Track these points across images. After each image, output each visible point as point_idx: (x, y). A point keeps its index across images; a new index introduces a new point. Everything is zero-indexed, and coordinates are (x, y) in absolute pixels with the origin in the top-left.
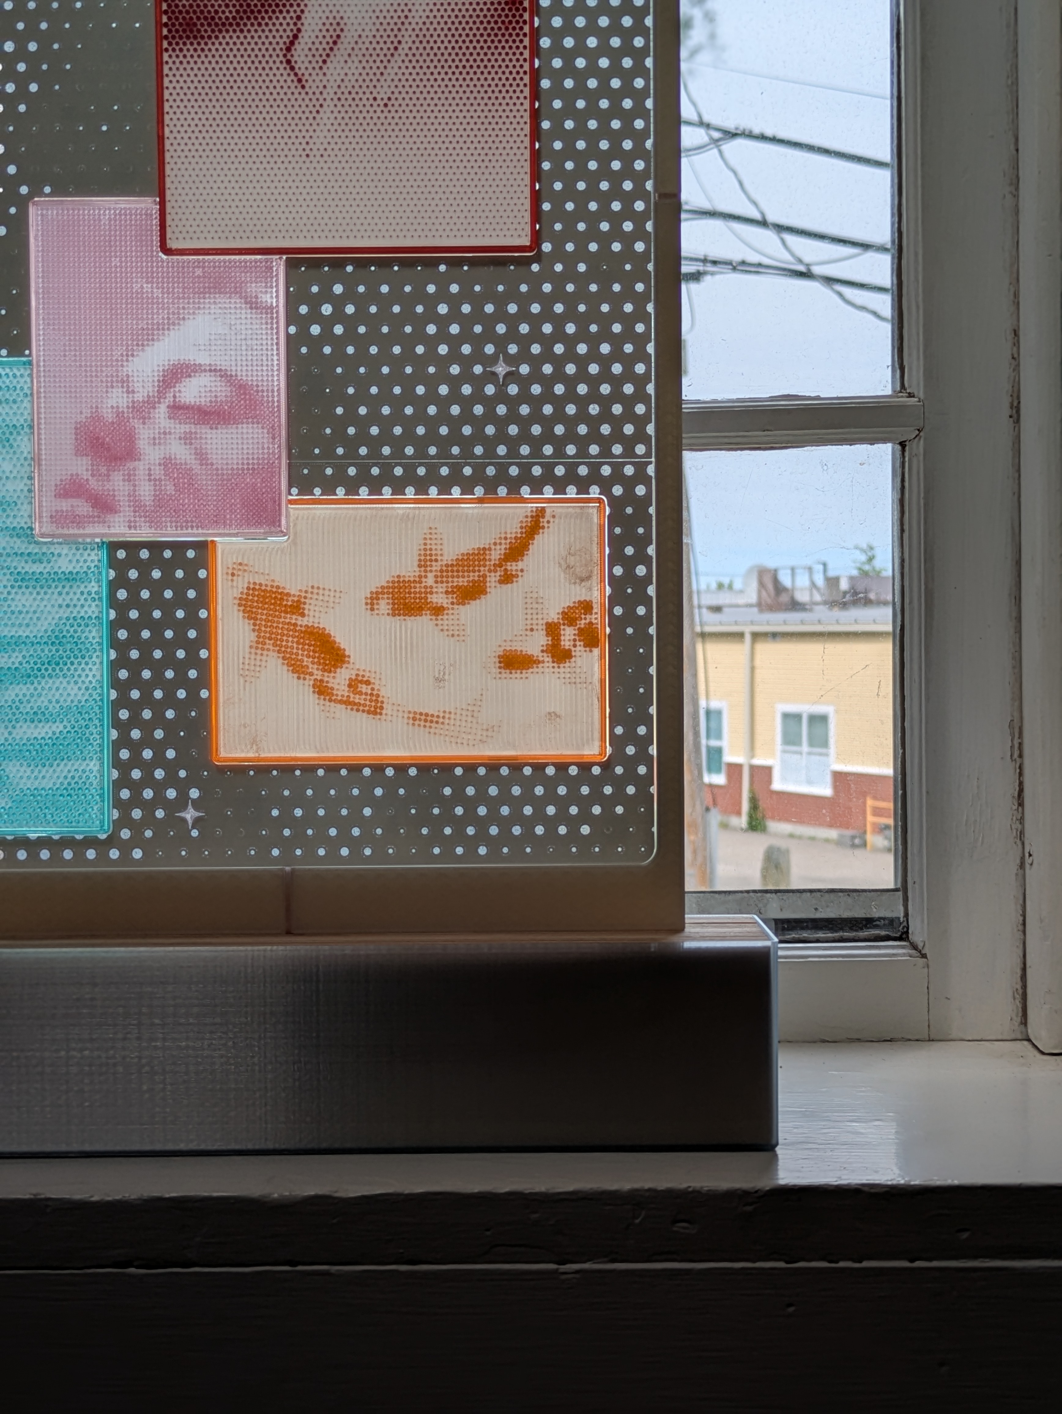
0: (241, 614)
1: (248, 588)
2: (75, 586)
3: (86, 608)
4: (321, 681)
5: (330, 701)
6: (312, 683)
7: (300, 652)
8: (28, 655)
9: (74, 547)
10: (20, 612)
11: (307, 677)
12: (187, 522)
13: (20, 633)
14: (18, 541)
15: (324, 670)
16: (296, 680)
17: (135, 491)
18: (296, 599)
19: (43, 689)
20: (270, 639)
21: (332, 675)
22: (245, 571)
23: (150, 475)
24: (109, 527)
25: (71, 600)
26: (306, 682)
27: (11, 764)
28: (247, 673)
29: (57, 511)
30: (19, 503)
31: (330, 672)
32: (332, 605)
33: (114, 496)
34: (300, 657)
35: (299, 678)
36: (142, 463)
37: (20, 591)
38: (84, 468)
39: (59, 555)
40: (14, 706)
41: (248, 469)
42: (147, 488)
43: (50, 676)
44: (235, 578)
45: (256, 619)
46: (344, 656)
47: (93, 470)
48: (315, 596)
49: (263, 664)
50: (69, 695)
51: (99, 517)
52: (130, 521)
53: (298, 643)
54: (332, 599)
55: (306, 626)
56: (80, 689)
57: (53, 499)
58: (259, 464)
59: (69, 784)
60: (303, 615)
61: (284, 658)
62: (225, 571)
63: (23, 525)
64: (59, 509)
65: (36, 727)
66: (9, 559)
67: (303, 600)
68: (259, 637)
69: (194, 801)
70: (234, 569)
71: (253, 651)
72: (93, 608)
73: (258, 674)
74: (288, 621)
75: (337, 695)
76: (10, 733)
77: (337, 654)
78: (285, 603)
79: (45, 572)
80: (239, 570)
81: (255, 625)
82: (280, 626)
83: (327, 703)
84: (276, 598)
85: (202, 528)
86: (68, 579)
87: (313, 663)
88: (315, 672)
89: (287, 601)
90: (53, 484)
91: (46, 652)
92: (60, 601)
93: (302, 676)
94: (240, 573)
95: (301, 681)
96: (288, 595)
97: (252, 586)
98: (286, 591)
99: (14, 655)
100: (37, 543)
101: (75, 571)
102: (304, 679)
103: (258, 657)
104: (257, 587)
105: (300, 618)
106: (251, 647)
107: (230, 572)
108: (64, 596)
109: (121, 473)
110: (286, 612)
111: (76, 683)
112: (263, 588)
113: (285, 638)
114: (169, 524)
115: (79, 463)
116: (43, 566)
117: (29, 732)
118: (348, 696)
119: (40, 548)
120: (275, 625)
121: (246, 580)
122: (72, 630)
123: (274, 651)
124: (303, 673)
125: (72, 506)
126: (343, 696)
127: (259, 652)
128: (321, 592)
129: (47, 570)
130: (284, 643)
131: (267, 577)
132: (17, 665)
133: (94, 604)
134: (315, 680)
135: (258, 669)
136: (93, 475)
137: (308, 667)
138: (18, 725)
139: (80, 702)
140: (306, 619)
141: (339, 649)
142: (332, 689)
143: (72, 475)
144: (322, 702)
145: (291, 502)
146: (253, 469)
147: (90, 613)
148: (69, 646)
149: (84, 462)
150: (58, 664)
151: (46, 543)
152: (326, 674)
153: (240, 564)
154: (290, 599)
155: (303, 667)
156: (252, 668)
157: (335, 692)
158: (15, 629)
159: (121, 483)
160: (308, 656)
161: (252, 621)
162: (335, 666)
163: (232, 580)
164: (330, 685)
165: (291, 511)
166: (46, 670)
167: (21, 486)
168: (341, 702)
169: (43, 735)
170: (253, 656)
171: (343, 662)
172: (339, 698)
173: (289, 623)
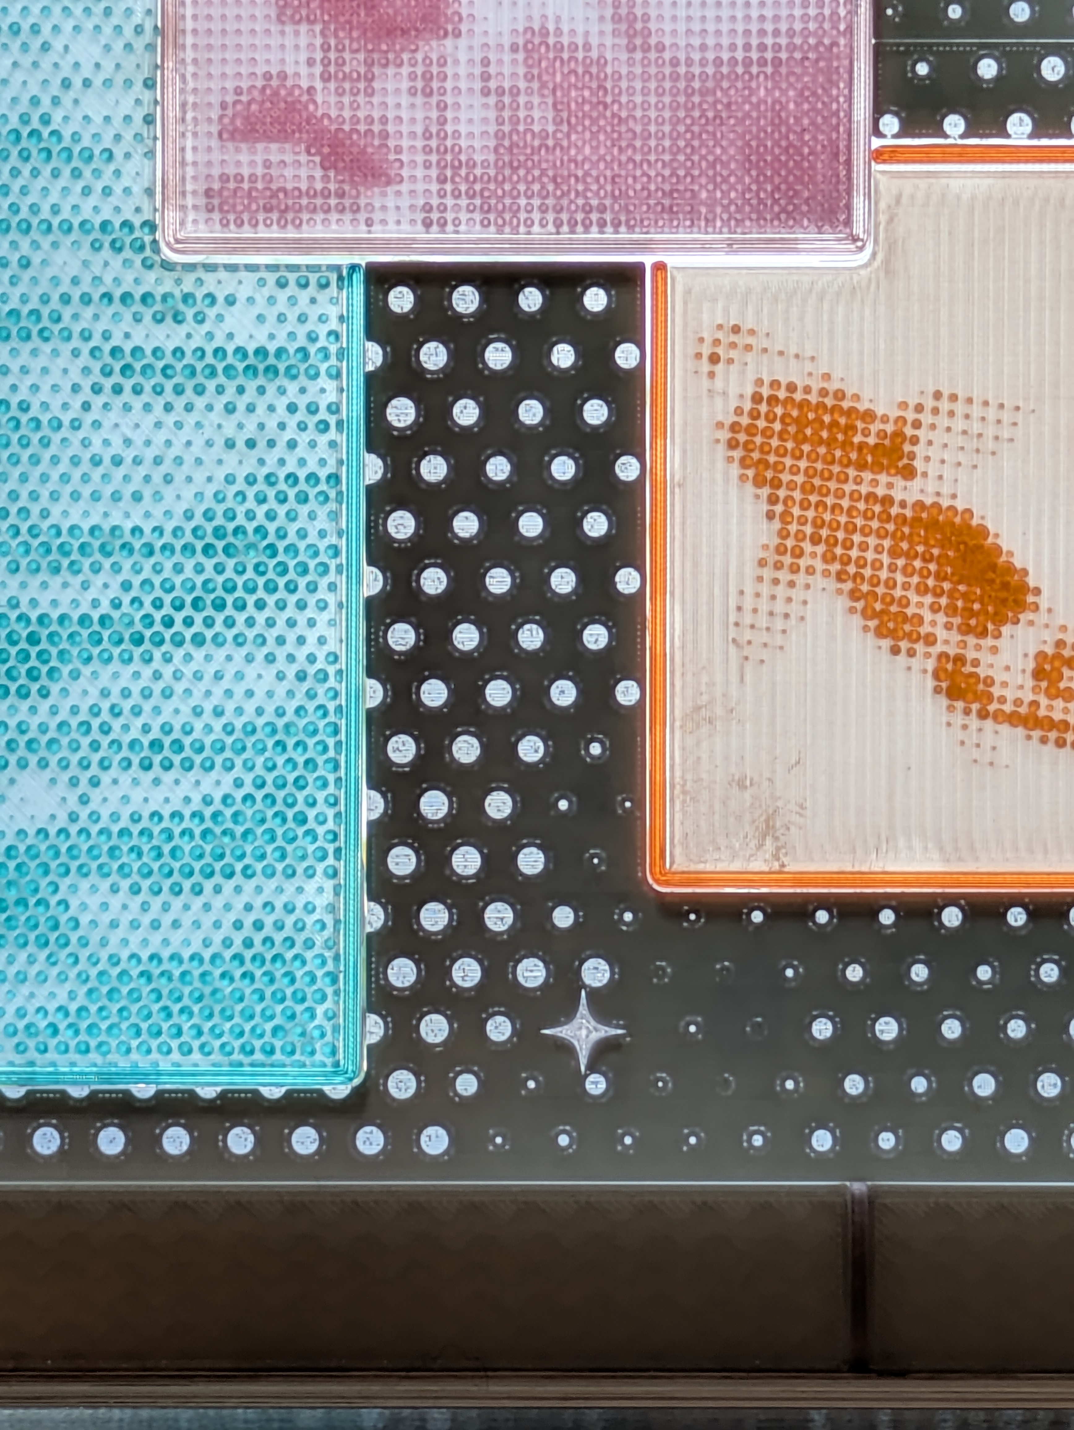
0: (735, 470)
1: (757, 398)
2: (271, 389)
3: (301, 451)
4: (959, 659)
5: (983, 715)
6: (930, 665)
7: (900, 578)
8: (137, 581)
9: (271, 278)
10: (117, 461)
11: (920, 648)
12: (587, 209)
13: (116, 519)
14: (116, 262)
15: (966, 630)
16: (885, 655)
17: (442, 121)
18: (890, 428)
19: (177, 676)
20: (816, 540)
21: (989, 642)
22: (748, 348)
23: (486, 77)
24: (369, 223)
25: (261, 426)
26: (916, 663)
27: (85, 885)
28: (748, 635)
29: (224, 178)
30: (119, 153)
31: (983, 633)
32: (991, 445)
33: (385, 135)
34: (898, 593)
35: (895, 651)
36: (463, 42)
37: (118, 402)
38: (303, 57)
39: (231, 301)
40: (95, 723)
41: (762, 62)
42: (477, 115)
43: (199, 640)
44: (719, 368)
45: (776, 484)
46: (1023, 588)
47: (326, 63)
48: (943, 421)
49: (794, 609)
50: (250, 694)
51: (341, 194)
52: (427, 208)
53: (894, 553)
54: (990, 431)
55: (919, 505)
56: (280, 676)
57: (214, 143)
58: (792, 48)
59: (248, 943)
60: (909, 473)
61: (854, 595)
62: (691, 351)
63: (128, 214)
64: (231, 171)
65: (157, 782)
66: (88, 313)
67: (909, 431)
68: (783, 534)
69: (594, 994)
70: (717, 342)
71: (767, 573)
72: (322, 450)
73: (779, 640)
74: (864, 489)
75: (1002, 700)
76: (84, 800)
77: (1005, 586)
78: (857, 439)
79: (189, 348)
80: (733, 345)
81: (773, 500)
82: (845, 503)
83: (974, 722)
84: (834, 424)
85: (631, 229)
86: (251, 370)
87: (935, 609)
88: (941, 633)
89: (866, 433)
90: (215, 99)
91: (189, 571)
92: (229, 430)
93: (904, 645)
94: (733, 354)
95: (902, 659)
96: (869, 416)
97: (765, 392)
98: (862, 407)
99: (99, 580)
100: (167, 266)
101: (272, 348)
102: (911, 653)
103: (781, 591)
104: (782, 394)
105: (899, 482)
106: (762, 563)
107: (706, 351)
108: (240, 414)
109: (405, 70)
110: (862, 466)
111: (270, 659)
112: (798, 396)
113: (857, 538)
114: (536, 216)
115: (289, 41)
116: (183, 330)
117: (137, 795)
118: (1035, 704)
119: (178, 282)
120: (829, 501)
121: (751, 377)
122: (261, 511)
123: (826, 573)
124: (908, 636)
125: (267, 164)
126: (1018, 702)
127: (784, 576)
128: (960, 408)
129: (194, 344)
130: (854, 553)
131: (809, 367)
132: (105, 607)
133: (323, 440)
134: (943, 656)
135: (779, 624)
136: (326, 78)
137: (921, 620)
138: (106, 778)
139: (280, 712)
140: (917, 483)
141: (1010, 569)
142: (989, 682)
143: (268, 76)
144: (959, 719)
145: (879, 155)
146: (777, 62)
147: (312, 466)
148: (251, 559)
149: (303, 41)
150: (220, 606)
151: (191, 267)
152: (971, 640)
153: (736, 329)
154: (875, 427)
155: (906, 619)
156: (763, 621)
157: (996, 691)
158: (101, 507)
159: (405, 100)
160: (922, 590)
161: (765, 491)
162: (1000, 620)
163: (712, 375)
164: (982, 671)
165: (883, 180)
166: (188, 622)
167: (127, 106)
168: (1014, 719)
169: (176, 804)
170: (765, 589)
171: (1020, 606)
172: (1008, 708)
173: (871, 497)
